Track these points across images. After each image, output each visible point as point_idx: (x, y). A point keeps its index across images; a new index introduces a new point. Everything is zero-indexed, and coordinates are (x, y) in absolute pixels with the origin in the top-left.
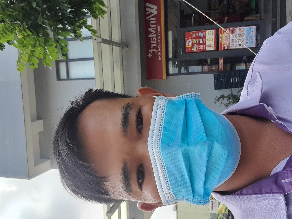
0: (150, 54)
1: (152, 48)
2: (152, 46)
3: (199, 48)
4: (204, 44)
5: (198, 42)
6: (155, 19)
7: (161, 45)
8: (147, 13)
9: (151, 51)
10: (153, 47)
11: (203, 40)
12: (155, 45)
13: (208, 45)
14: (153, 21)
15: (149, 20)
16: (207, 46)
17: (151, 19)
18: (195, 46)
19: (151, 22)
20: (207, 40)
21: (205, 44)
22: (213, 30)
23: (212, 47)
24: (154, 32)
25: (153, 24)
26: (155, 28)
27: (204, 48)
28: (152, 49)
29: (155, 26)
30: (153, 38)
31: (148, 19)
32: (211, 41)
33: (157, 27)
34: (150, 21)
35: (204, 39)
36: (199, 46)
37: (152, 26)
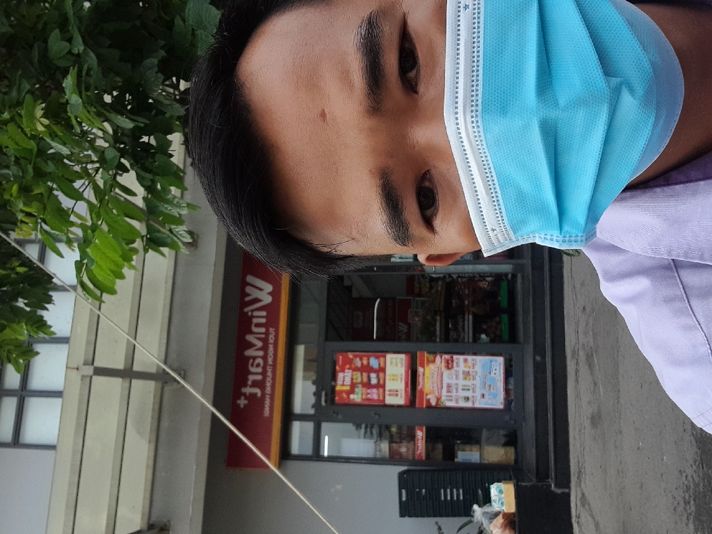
0: (243, 398)
1: (250, 383)
2: (251, 378)
3: (369, 396)
4: (381, 386)
5: (365, 380)
6: (264, 313)
7: (274, 379)
8: (247, 299)
9: (248, 390)
10: (253, 381)
11: (378, 377)
12: (259, 377)
13: (390, 391)
14: (260, 317)
15: (250, 314)
16: (387, 393)
17: (256, 314)
18: (359, 390)
19: (255, 321)
20: (387, 377)
21: (383, 386)
22: (403, 356)
23: (399, 395)
24: (260, 344)
25: (258, 325)
26: (263, 336)
27: (379, 397)
28: (251, 386)
29: (263, 330)
30: (254, 358)
31: (247, 312)
32: (397, 380)
33: (267, 333)
34: (253, 317)
35: (381, 375)
36: (369, 391)
37: (255, 329)
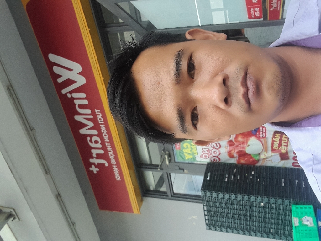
0: (93, 166)
1: (94, 155)
2: (95, 152)
6: (83, 95)
7: (115, 152)
8: (60, 80)
9: (95, 161)
10: (97, 154)
12: (102, 152)
14: (80, 99)
15: (69, 95)
17: (75, 95)
19: (77, 102)
24: (91, 124)
25: (81, 106)
26: (91, 117)
28: (96, 158)
29: (89, 111)
30: (91, 136)
31: (66, 94)
33: (93, 113)
34: (73, 99)
37: (81, 111)
